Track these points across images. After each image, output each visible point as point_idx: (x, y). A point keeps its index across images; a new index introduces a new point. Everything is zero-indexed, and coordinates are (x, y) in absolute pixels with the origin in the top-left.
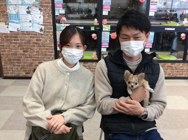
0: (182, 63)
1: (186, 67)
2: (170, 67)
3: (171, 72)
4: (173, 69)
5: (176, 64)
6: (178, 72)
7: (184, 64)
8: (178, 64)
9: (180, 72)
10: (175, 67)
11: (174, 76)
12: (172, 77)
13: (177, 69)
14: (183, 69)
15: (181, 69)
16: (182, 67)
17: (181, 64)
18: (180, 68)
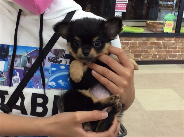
1: (181, 44)
2: (155, 44)
3: (158, 52)
4: (161, 48)
5: (165, 40)
6: (168, 52)
7: (177, 39)
8: (168, 39)
9: (172, 52)
10: (164, 45)
11: (163, 58)
12: (159, 60)
13: (166, 48)
14: (176, 48)
15: (173, 48)
16: (174, 44)
17: (173, 40)
18: (172, 45)
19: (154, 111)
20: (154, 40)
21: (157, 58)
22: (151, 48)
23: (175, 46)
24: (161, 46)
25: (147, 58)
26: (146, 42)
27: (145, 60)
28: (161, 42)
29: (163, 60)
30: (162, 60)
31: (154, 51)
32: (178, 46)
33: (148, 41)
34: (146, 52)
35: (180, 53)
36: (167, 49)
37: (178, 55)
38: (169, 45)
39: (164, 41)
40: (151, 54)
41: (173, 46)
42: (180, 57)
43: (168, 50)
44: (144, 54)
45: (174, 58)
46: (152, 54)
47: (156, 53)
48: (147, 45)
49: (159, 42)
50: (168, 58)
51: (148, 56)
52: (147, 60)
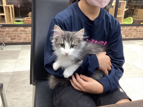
21: (136, 37)
22: (133, 32)
34: (131, 34)
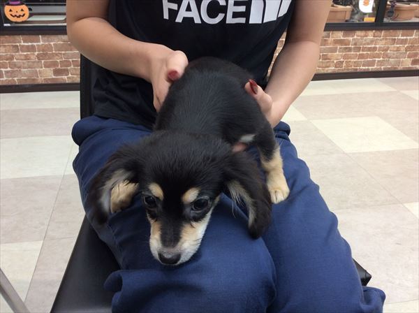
0: (372, 30)
2: (341, 42)
3: (345, 57)
4: (350, 50)
5: (359, 34)
6: (361, 56)
7: (378, 33)
10: (355, 44)
14: (375, 49)
15: (369, 49)
16: (372, 42)
17: (370, 35)
18: (368, 44)
19: (360, 153)
20: (339, 35)
23: (373, 46)
24: (350, 46)
25: (326, 69)
26: (325, 40)
27: (322, 72)
28: (351, 38)
29: (353, 71)
30: (350, 71)
31: (337, 56)
32: (378, 46)
33: (329, 37)
35: (381, 59)
36: (359, 51)
37: (379, 61)
38: (364, 44)
39: (355, 37)
40: (333, 62)
41: (369, 46)
42: (381, 65)
43: (361, 52)
44: (322, 62)
45: (370, 68)
46: (335, 61)
47: (342, 60)
48: (327, 44)
49: (348, 40)
50: (361, 67)
51: (328, 64)
52: (325, 72)
